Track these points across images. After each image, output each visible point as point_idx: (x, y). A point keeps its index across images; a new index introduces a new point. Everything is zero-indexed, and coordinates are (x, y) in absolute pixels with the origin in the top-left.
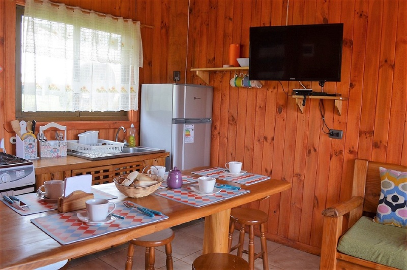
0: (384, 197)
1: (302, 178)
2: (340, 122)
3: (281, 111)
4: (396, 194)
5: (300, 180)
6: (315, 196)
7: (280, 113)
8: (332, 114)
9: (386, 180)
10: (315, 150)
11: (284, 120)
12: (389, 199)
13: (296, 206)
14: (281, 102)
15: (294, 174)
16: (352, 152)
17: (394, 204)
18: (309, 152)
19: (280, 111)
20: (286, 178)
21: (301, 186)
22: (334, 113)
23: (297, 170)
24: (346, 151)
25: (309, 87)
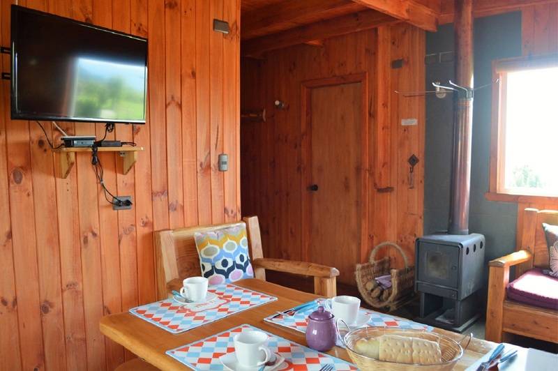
0: (212, 267)
1: (79, 287)
2: (126, 184)
3: (21, 179)
4: (224, 258)
5: (77, 292)
6: (104, 307)
7: (19, 182)
8: (114, 174)
9: (209, 245)
10: (94, 235)
11: (28, 195)
12: (219, 267)
13: (75, 339)
14: (18, 161)
15: (64, 286)
16: (146, 223)
17: (226, 269)
18: (86, 240)
19: (18, 179)
20: (48, 299)
21: (80, 300)
22: (116, 172)
23: (68, 277)
24: (139, 224)
25: (70, 131)
